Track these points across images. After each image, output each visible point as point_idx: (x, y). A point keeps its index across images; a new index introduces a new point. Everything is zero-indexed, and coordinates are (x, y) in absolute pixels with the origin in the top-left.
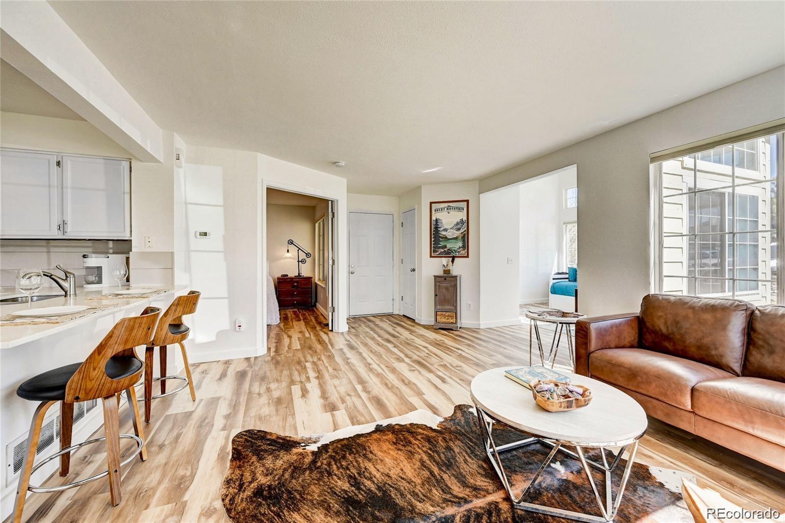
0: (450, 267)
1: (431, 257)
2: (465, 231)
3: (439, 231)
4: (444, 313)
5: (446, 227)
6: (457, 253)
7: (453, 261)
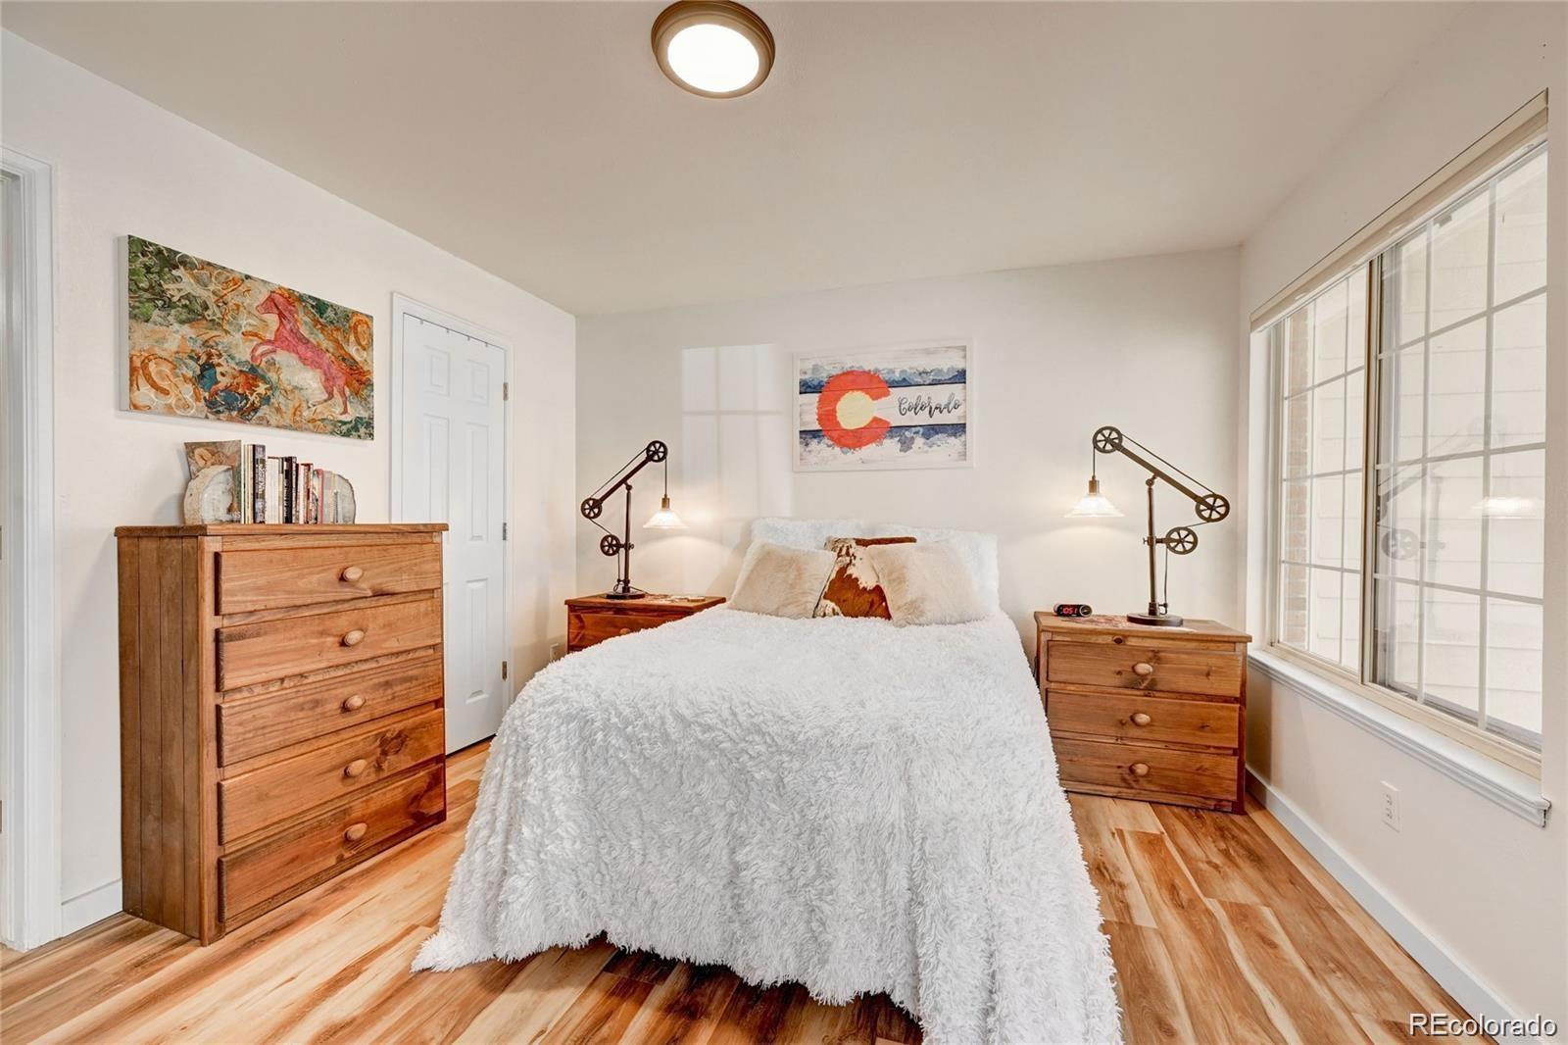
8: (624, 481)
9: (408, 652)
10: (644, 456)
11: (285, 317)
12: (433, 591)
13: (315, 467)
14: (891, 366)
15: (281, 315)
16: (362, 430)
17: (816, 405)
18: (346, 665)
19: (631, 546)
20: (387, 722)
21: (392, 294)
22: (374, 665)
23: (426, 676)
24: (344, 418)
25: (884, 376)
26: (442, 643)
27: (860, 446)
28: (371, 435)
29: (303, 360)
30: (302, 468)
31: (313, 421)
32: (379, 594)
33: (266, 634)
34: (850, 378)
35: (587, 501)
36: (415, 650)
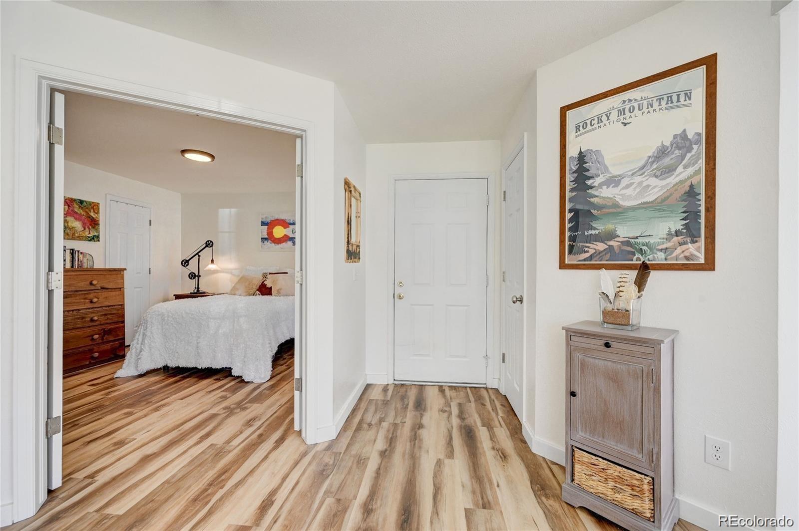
0: (630, 299)
1: (563, 266)
2: (697, 172)
3: (591, 187)
4: (603, 464)
5: (615, 171)
6: (661, 255)
7: (640, 283)
8: (197, 254)
9: (112, 306)
10: (205, 245)
11: (70, 206)
12: (120, 288)
13: (81, 251)
14: (289, 218)
15: (69, 206)
16: (96, 239)
17: (266, 229)
18: (92, 308)
19: (200, 276)
20: (106, 326)
21: (106, 195)
22: (101, 309)
23: (118, 313)
24: (89, 236)
25: (288, 221)
26: (124, 304)
27: (280, 243)
28: (99, 240)
29: (76, 219)
30: (77, 252)
31: (79, 237)
32: (103, 288)
33: (69, 297)
34: (277, 221)
35: (183, 261)
36: (115, 306)
